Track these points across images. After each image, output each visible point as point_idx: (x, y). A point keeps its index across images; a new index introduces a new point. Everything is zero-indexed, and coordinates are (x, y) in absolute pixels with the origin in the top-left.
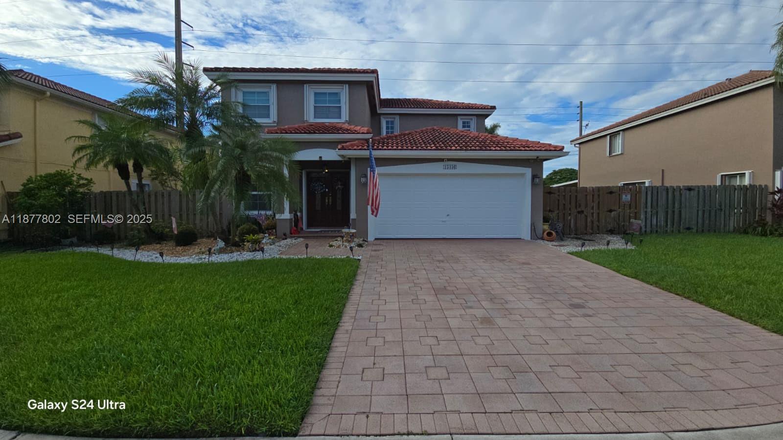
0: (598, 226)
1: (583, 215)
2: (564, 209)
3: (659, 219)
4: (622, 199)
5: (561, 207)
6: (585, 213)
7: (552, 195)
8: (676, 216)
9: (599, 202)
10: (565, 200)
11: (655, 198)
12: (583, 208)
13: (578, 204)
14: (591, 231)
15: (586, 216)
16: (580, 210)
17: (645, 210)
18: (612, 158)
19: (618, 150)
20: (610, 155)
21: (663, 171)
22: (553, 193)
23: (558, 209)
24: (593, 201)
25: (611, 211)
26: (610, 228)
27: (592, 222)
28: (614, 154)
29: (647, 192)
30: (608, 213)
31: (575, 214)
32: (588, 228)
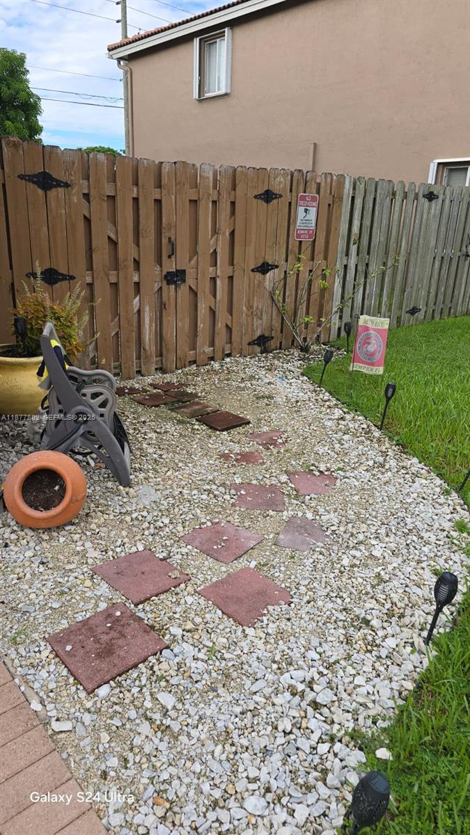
0: (229, 329)
1: (184, 289)
2: (116, 265)
3: (367, 292)
4: (295, 223)
5: (101, 256)
6: (190, 281)
7: (52, 193)
8: (399, 277)
9: (232, 233)
10: (115, 223)
11: (367, 222)
12: (180, 261)
13: (165, 241)
14: (208, 350)
15: (194, 293)
16: (170, 266)
17: (345, 262)
18: (205, 105)
19: (220, 82)
20: (199, 96)
21: (315, 144)
22: (59, 184)
23: (91, 268)
24: (215, 231)
25: (264, 268)
26: (259, 333)
27: (213, 312)
28: (207, 95)
29: (353, 198)
30: (258, 276)
31: (156, 287)
32: (199, 340)
